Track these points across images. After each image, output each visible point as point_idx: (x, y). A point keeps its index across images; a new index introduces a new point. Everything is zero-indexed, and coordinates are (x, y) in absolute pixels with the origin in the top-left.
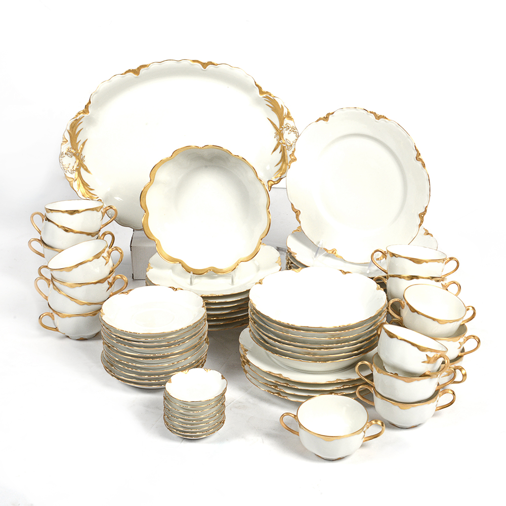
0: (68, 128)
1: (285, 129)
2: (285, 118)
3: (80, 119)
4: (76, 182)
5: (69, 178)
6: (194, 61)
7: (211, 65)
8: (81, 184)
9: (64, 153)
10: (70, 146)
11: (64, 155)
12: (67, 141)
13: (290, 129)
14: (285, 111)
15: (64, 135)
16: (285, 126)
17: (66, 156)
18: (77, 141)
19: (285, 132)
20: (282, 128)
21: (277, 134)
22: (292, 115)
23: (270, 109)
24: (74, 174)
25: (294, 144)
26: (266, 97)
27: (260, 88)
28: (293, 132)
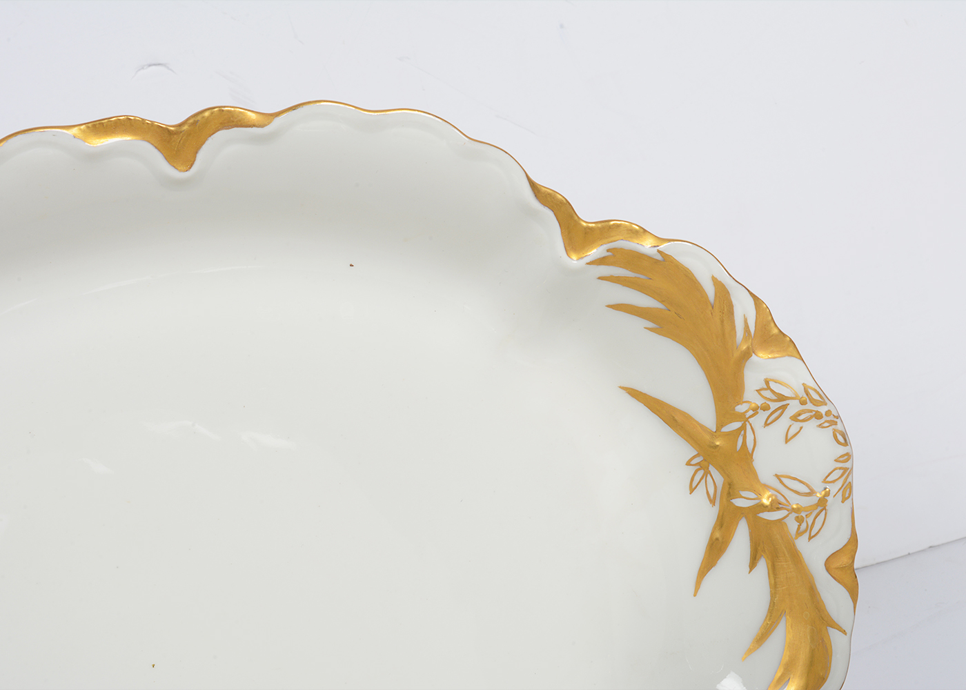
1: (758, 421)
2: (746, 355)
6: (101, 127)
7: (222, 135)
13: (794, 407)
14: (744, 310)
16: (759, 402)
19: (761, 432)
20: (743, 418)
21: (703, 467)
22: (784, 322)
23: (640, 324)
25: (834, 488)
26: (615, 257)
27: (562, 210)
28: (814, 423)
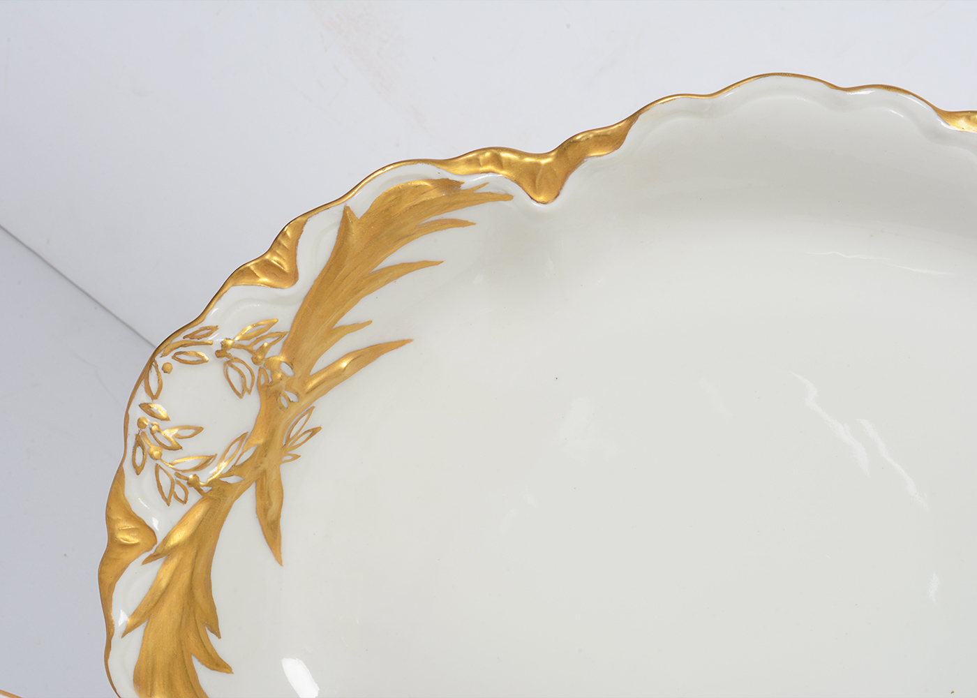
0: (361, 204)
3: (477, 197)
4: (157, 564)
5: (131, 516)
8: (174, 601)
9: (216, 339)
10: (285, 318)
11: (204, 353)
12: (293, 276)
15: (298, 225)
17: (214, 369)
18: (349, 318)
24: (177, 510)
